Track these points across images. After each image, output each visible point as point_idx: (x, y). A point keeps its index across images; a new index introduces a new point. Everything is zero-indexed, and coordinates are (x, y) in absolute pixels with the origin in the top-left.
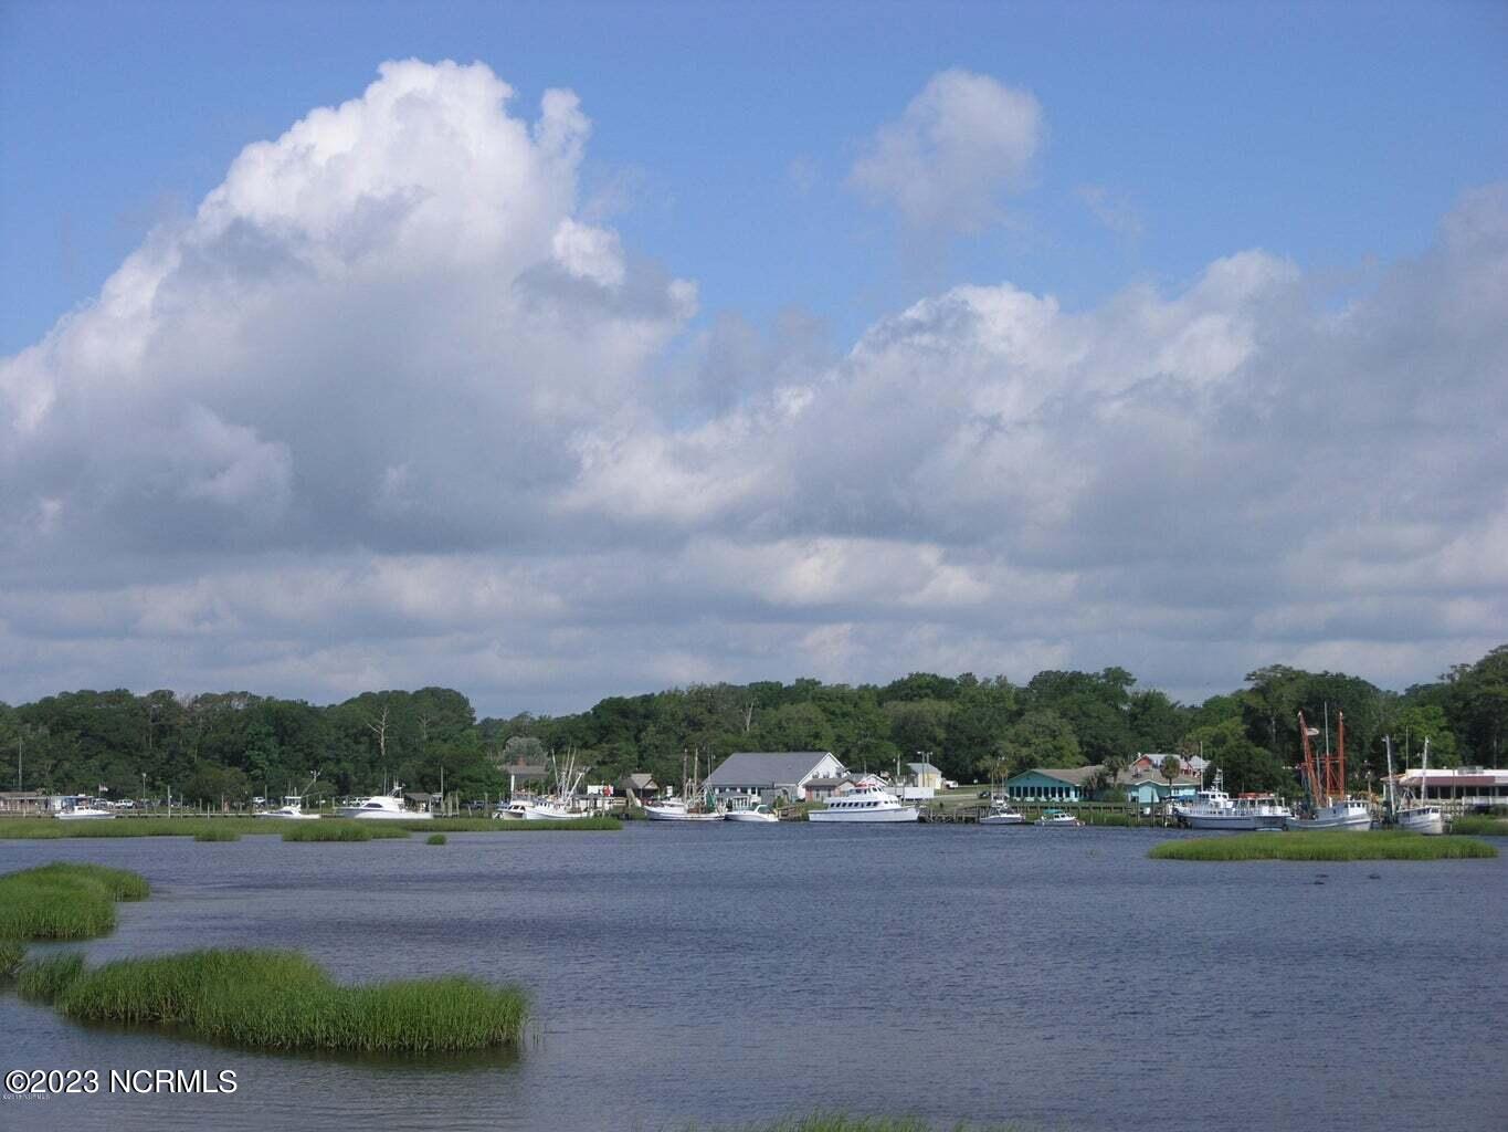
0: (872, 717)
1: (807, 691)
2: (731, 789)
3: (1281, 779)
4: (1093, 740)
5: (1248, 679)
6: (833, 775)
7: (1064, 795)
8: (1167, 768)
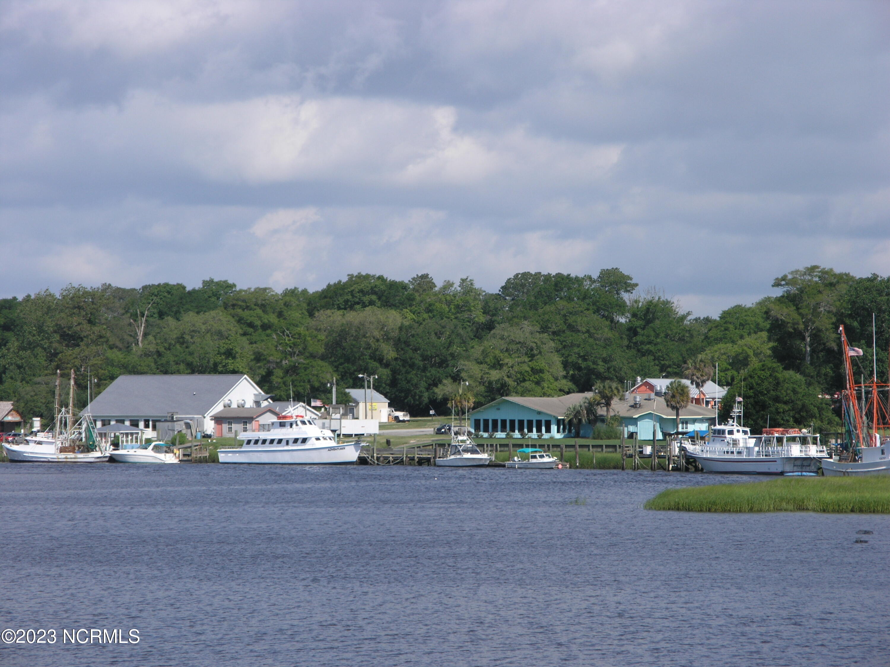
0: (301, 329)
1: (217, 295)
2: (117, 421)
3: (816, 410)
4: (580, 361)
5: (777, 284)
6: (250, 404)
7: (543, 429)
8: (673, 396)
